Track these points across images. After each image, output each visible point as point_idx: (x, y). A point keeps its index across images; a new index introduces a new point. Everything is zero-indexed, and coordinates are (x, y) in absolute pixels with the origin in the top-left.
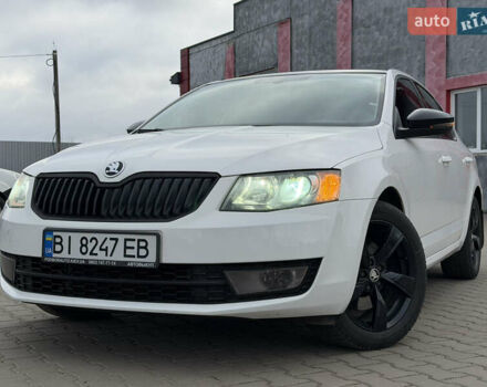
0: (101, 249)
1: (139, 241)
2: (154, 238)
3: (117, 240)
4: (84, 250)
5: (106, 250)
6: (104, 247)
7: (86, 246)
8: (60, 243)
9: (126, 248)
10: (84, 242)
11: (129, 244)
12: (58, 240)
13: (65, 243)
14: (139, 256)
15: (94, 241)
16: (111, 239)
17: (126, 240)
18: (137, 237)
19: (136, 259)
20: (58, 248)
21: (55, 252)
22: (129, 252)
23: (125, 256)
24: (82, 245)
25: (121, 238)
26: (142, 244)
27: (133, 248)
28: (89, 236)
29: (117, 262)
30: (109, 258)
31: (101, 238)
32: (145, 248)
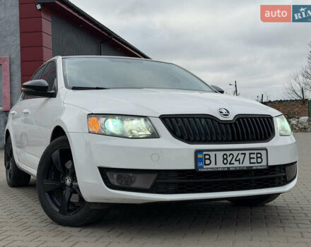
1: (257, 154)
3: (245, 154)
6: (238, 159)
7: (226, 159)
8: (209, 159)
9: (250, 158)
10: (225, 157)
11: (252, 156)
12: (207, 157)
13: (213, 159)
14: (258, 163)
15: (231, 156)
16: (242, 154)
17: (250, 154)
18: (256, 152)
19: (256, 165)
20: (207, 162)
21: (205, 165)
22: (252, 161)
23: (250, 163)
24: (224, 159)
25: (247, 152)
26: (259, 155)
27: (254, 158)
28: (228, 153)
29: (247, 167)
30: (241, 165)
31: (235, 153)
32: (261, 157)
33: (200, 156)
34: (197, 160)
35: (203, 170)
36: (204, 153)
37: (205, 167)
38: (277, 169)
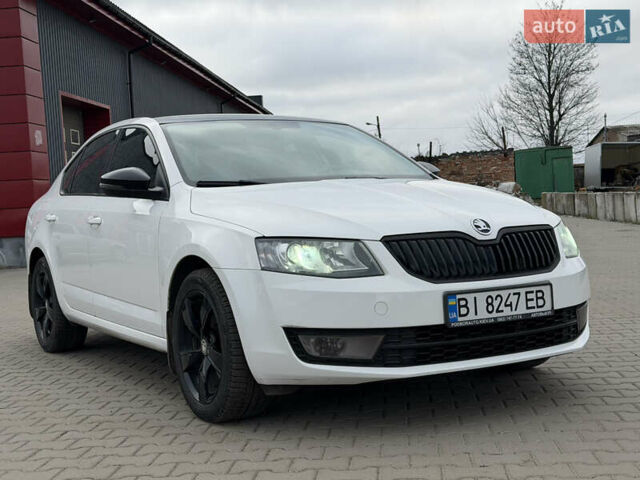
0: (506, 305)
1: (537, 292)
2: (548, 287)
3: (519, 294)
4: (490, 309)
5: (511, 305)
6: (508, 303)
7: (491, 304)
8: (466, 306)
9: (527, 300)
10: (490, 300)
11: (530, 296)
12: (463, 303)
13: (471, 305)
14: (538, 307)
15: (499, 299)
16: (514, 294)
17: (527, 293)
18: (534, 289)
19: (536, 310)
20: (463, 311)
21: (461, 316)
22: (530, 304)
23: (528, 308)
24: (488, 304)
25: (522, 291)
26: (540, 295)
27: (532, 300)
28: (494, 294)
29: (523, 315)
30: (514, 313)
31: (504, 294)
32: (542, 298)
33: (452, 302)
34: (447, 309)
35: (457, 325)
36: (458, 297)
37: (460, 319)
38: (566, 315)
